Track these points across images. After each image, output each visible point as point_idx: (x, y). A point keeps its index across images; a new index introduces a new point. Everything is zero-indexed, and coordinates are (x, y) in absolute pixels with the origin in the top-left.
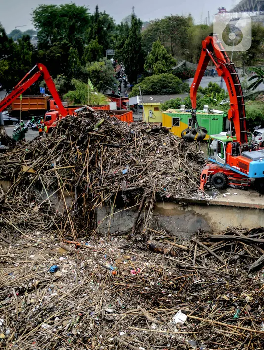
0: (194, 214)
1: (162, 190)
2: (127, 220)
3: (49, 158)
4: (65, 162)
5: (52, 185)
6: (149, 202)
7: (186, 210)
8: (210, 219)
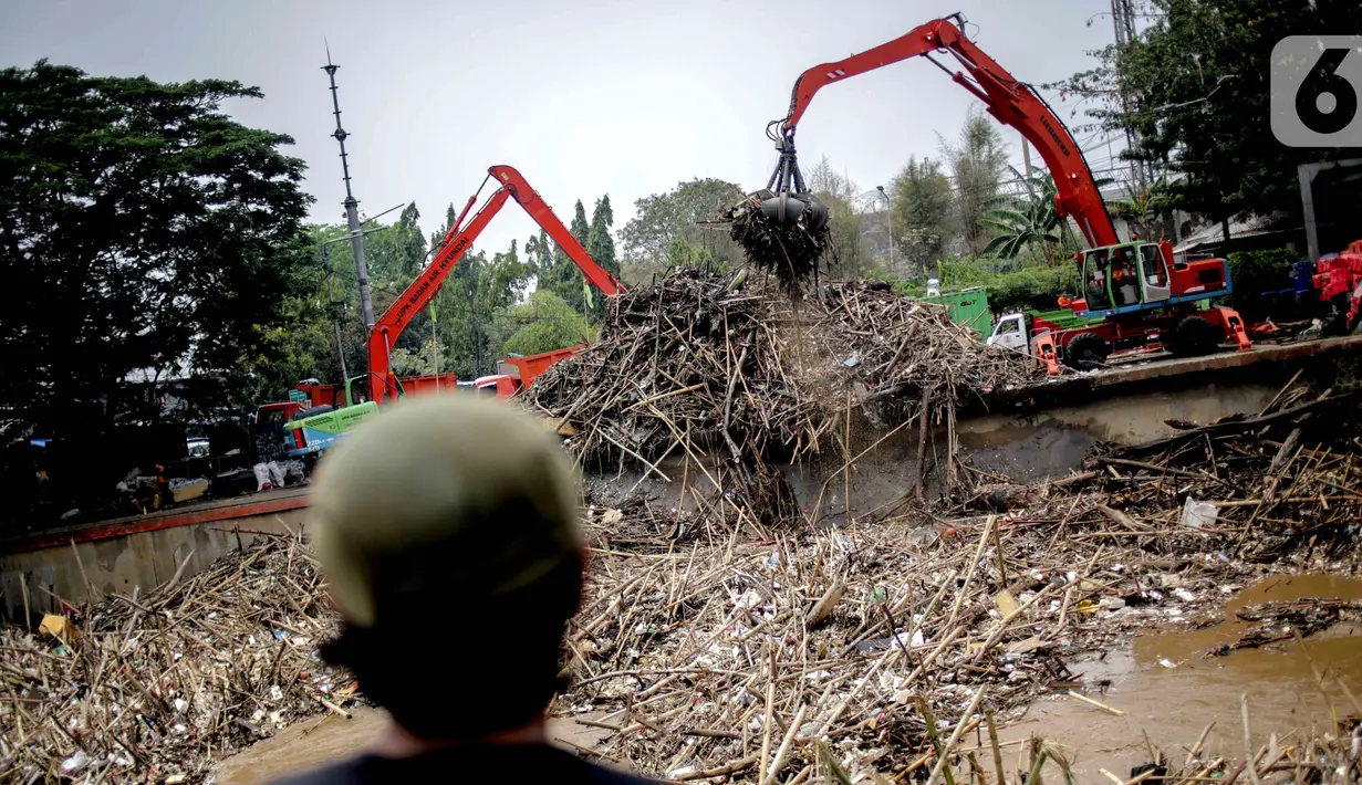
0: (1060, 427)
1: (967, 379)
2: (886, 483)
3: (615, 385)
4: (671, 382)
5: (647, 443)
6: (945, 411)
7: (1035, 424)
8: (1104, 429)
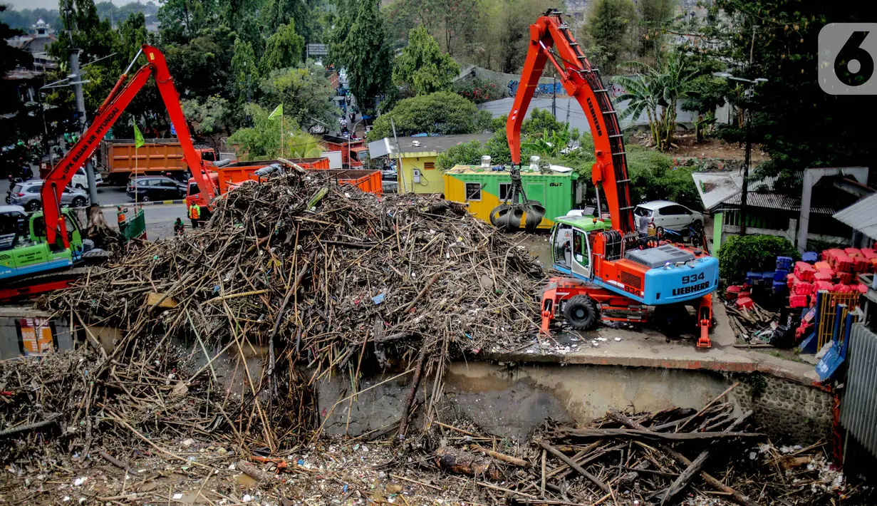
0: (533, 386)
1: (462, 338)
2: (387, 405)
3: (207, 274)
4: (245, 282)
5: (216, 333)
6: (436, 364)
7: (514, 378)
8: (567, 395)
